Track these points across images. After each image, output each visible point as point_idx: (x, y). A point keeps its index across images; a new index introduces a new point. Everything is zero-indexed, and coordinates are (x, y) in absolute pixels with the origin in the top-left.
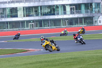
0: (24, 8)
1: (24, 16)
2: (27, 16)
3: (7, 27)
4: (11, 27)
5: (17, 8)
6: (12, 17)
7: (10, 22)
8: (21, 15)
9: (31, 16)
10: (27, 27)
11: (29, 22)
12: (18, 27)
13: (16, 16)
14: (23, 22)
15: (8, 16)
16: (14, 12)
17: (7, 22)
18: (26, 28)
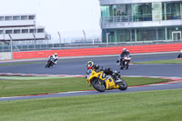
0: (163, 3)
1: (163, 19)
2: (169, 18)
3: (133, 37)
4: (140, 38)
5: (150, 4)
6: (142, 19)
7: (139, 30)
8: (158, 16)
9: (176, 18)
10: (168, 38)
11: (171, 28)
12: (153, 38)
13: (150, 19)
14: (161, 29)
15: (135, 19)
16: (145, 11)
17: (133, 30)
18: (166, 40)
